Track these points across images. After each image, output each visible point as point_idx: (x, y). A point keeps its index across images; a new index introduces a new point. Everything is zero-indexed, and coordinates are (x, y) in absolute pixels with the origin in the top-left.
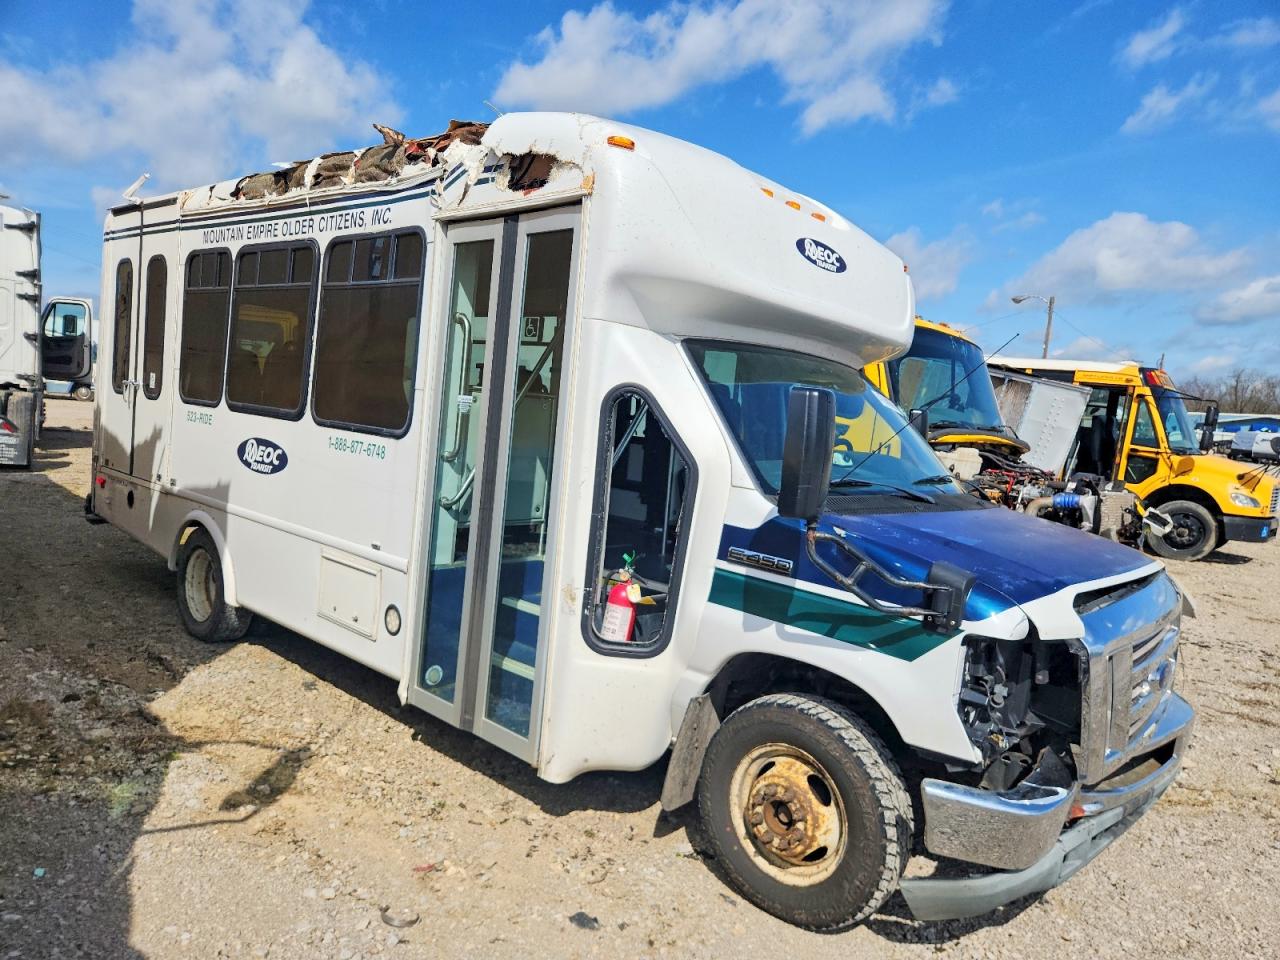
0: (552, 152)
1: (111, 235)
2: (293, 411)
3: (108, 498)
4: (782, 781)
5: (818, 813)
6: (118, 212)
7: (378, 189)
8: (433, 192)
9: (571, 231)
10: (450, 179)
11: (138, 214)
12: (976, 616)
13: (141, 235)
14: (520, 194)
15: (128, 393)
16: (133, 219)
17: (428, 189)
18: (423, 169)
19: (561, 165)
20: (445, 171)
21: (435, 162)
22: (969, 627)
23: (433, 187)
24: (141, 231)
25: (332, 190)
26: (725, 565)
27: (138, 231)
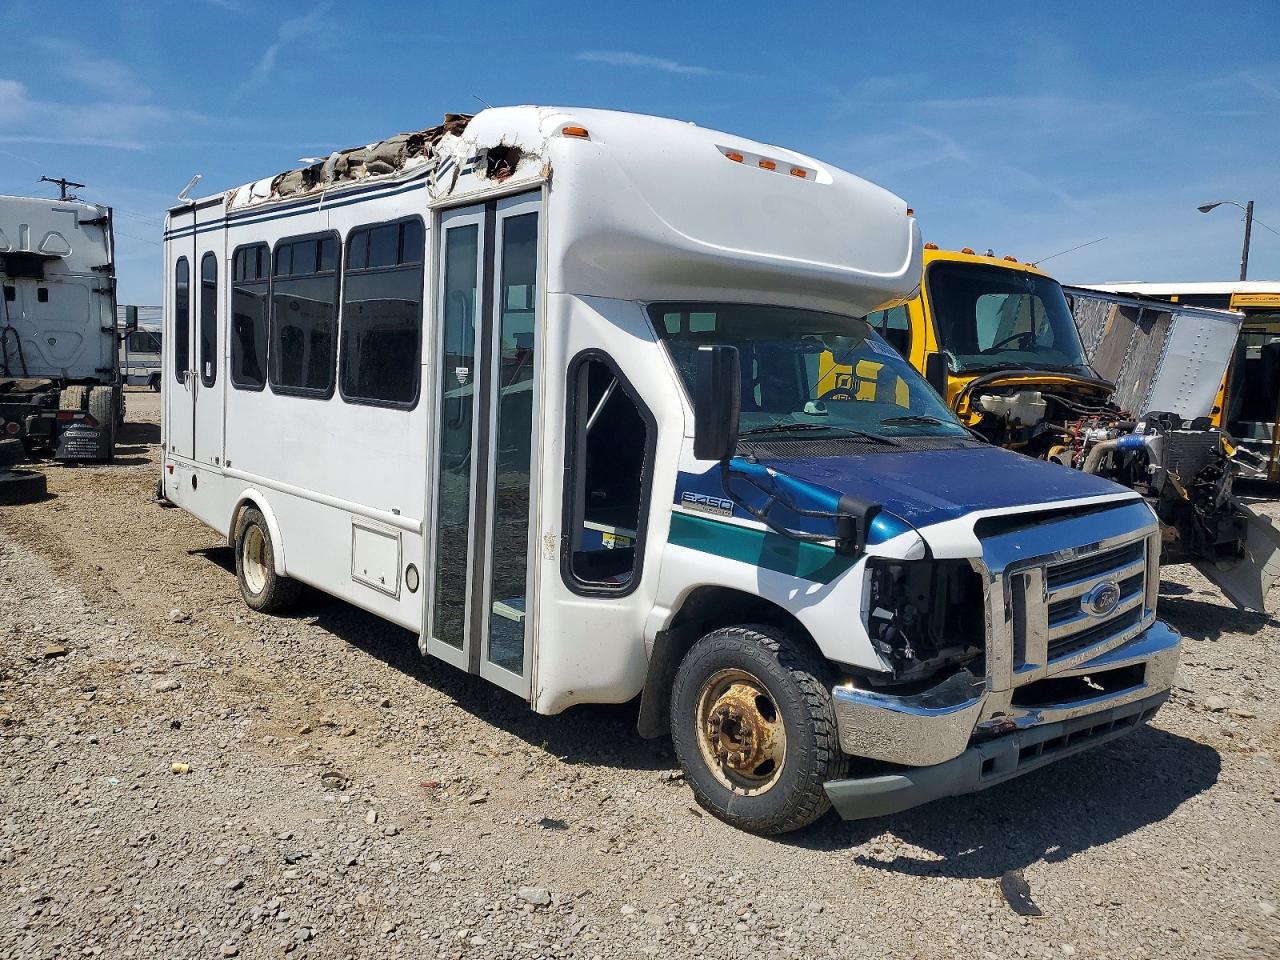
0: (517, 145)
1: (169, 235)
2: (324, 390)
3: (175, 483)
4: (732, 702)
5: (763, 728)
6: (175, 213)
7: (386, 181)
8: (429, 183)
9: (537, 213)
10: (442, 170)
11: (191, 215)
12: (878, 539)
13: (195, 233)
14: (495, 182)
15: (189, 383)
16: (186, 220)
17: (425, 180)
18: (421, 162)
19: (526, 156)
20: (438, 163)
21: (431, 155)
22: (872, 550)
23: (430, 178)
24: (195, 230)
25: (350, 184)
26: (679, 508)
27: (192, 230)
